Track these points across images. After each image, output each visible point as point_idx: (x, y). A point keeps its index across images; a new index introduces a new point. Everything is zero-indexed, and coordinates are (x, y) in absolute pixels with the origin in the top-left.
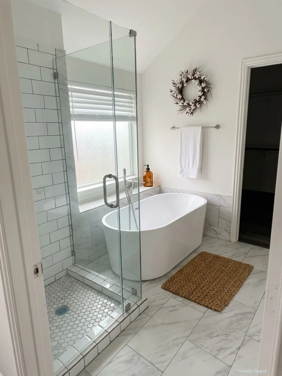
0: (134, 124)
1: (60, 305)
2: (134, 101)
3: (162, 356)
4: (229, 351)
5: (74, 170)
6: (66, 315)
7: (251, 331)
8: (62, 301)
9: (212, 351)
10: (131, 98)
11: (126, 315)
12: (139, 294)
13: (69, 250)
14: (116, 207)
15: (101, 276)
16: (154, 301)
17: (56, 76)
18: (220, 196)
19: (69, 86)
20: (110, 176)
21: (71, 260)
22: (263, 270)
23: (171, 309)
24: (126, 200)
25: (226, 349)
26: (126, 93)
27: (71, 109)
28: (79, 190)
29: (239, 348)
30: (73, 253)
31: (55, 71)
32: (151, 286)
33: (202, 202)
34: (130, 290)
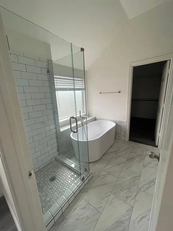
0: (84, 91)
1: (52, 176)
2: (84, 82)
3: (100, 203)
4: (132, 198)
5: (58, 113)
6: (55, 182)
7: (140, 186)
8: (53, 174)
9: (123, 199)
10: (82, 81)
11: (82, 183)
12: (88, 171)
13: (56, 149)
14: (76, 132)
15: (71, 161)
16: (95, 173)
17: (48, 72)
18: (121, 122)
19: (54, 76)
20: (73, 118)
21: (57, 153)
22: (141, 154)
23: (103, 177)
24: (81, 125)
25: (130, 197)
26: (80, 79)
27: (56, 86)
28: (60, 121)
29: (136, 196)
30: (58, 150)
31: (48, 69)
32: (93, 165)
33: (114, 125)
34: (84, 169)
